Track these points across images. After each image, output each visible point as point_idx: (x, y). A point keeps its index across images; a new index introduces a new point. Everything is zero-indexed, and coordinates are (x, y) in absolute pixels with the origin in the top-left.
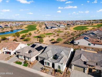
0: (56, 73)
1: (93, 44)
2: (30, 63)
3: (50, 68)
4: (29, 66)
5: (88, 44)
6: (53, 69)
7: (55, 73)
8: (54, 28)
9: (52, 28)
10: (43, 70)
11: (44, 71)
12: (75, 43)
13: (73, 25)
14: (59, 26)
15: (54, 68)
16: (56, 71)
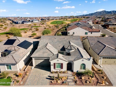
0: (83, 78)
1: (90, 33)
2: (15, 76)
3: (64, 72)
4: (18, 82)
5: (85, 33)
6: (70, 72)
7: (81, 78)
8: (26, 23)
9: (23, 23)
10: (55, 81)
11: (59, 82)
12: (69, 34)
13: (48, 20)
14: (32, 21)
15: (72, 71)
16: (79, 75)
